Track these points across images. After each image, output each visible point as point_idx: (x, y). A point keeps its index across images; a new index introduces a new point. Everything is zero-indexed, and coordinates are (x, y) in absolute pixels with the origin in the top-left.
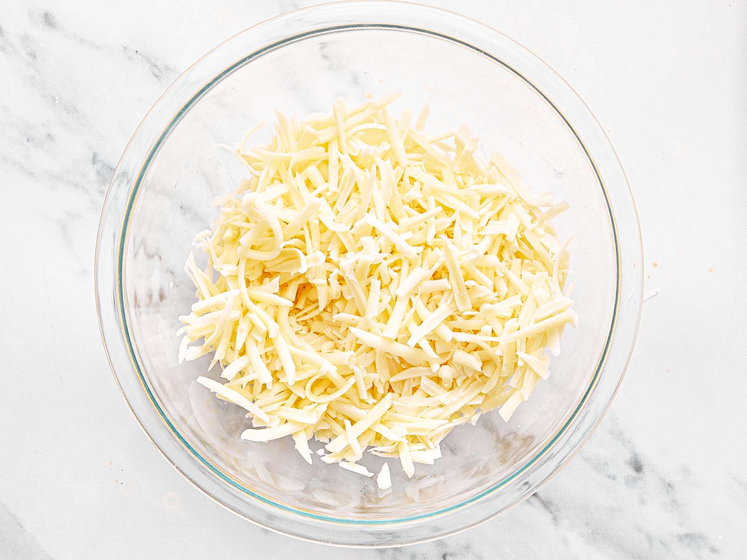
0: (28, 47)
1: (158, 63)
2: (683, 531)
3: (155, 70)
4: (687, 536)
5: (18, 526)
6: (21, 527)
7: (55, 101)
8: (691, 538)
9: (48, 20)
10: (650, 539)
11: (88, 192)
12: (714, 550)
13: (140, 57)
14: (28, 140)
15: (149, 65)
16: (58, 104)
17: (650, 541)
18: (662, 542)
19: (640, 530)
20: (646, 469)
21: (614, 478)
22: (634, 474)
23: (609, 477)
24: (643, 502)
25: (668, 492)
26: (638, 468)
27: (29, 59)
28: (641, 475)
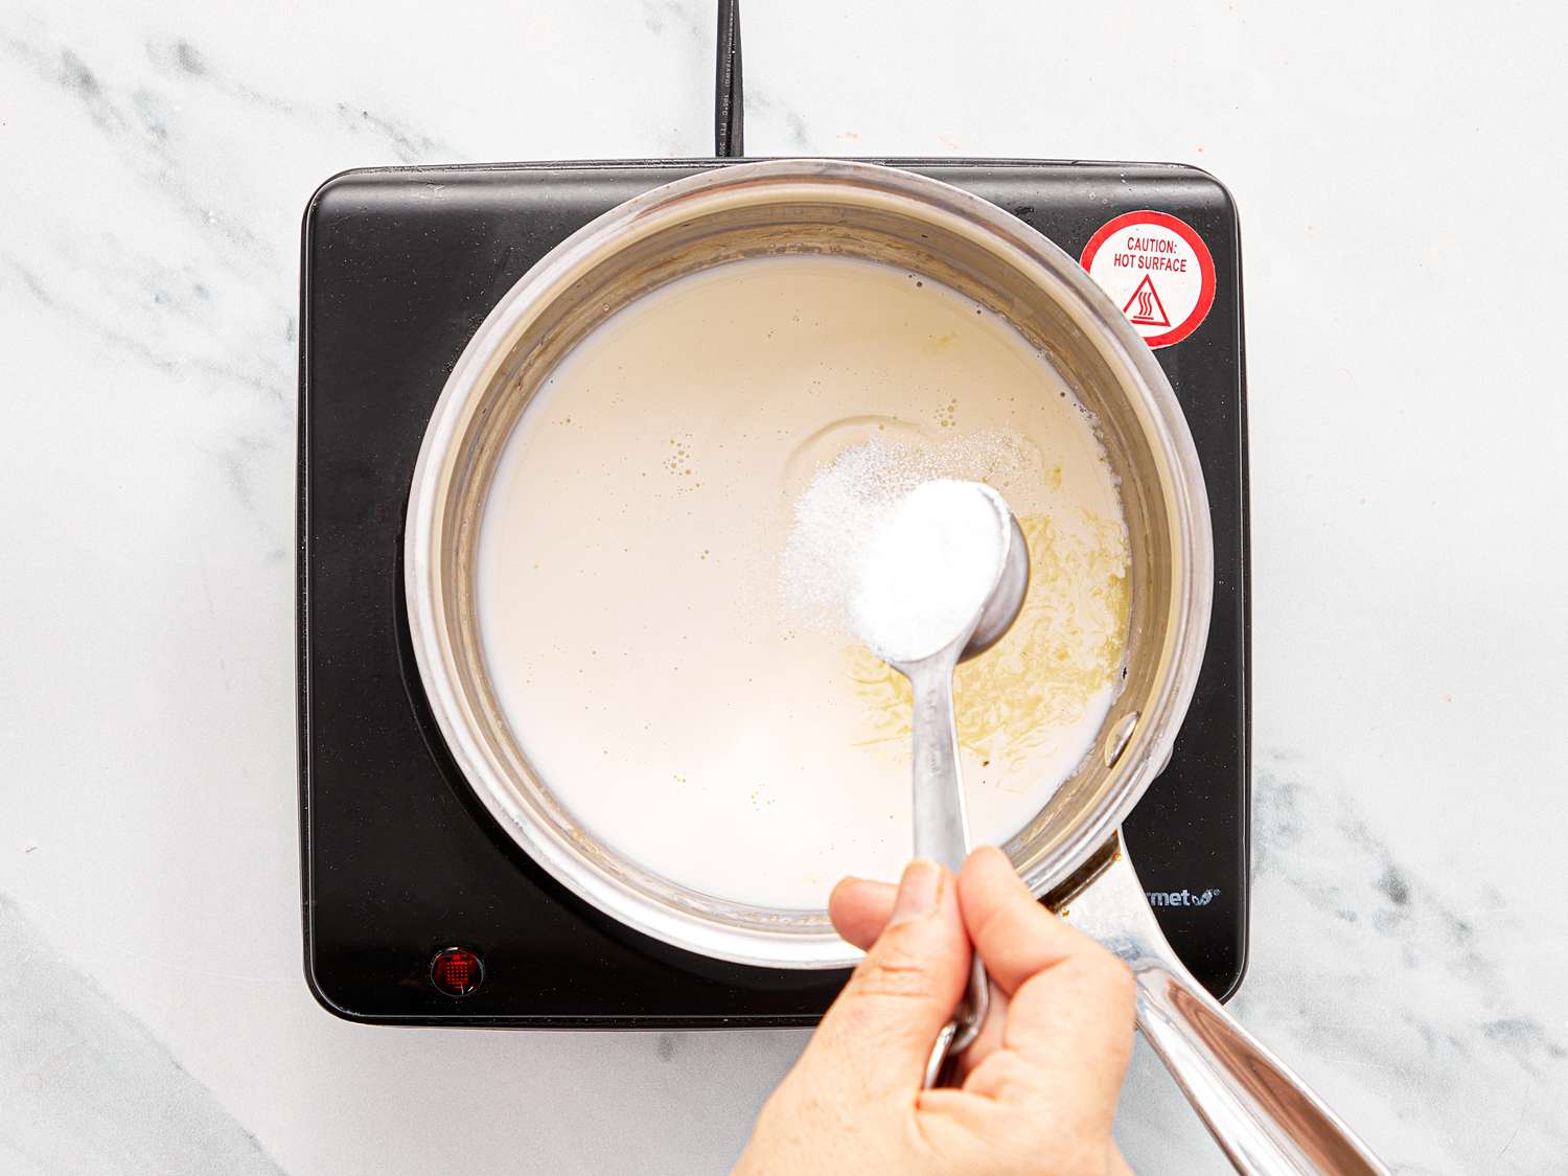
0: (150, 114)
1: (409, 136)
2: (1493, 1017)
3: (404, 149)
4: (1503, 1025)
5: (173, 1066)
6: (178, 1067)
7: (208, 220)
8: (1510, 1030)
9: (186, 59)
10: (1427, 1034)
11: (281, 397)
12: (1556, 1052)
13: (373, 125)
14: (157, 299)
15: (391, 140)
16: (214, 225)
17: (1428, 1038)
18: (1454, 1042)
19: (1408, 1019)
20: (1414, 895)
21: (1352, 918)
22: (1391, 907)
23: (1342, 915)
24: (1410, 961)
25: (1460, 938)
26: (1399, 895)
27: (152, 137)
28: (1405, 909)
